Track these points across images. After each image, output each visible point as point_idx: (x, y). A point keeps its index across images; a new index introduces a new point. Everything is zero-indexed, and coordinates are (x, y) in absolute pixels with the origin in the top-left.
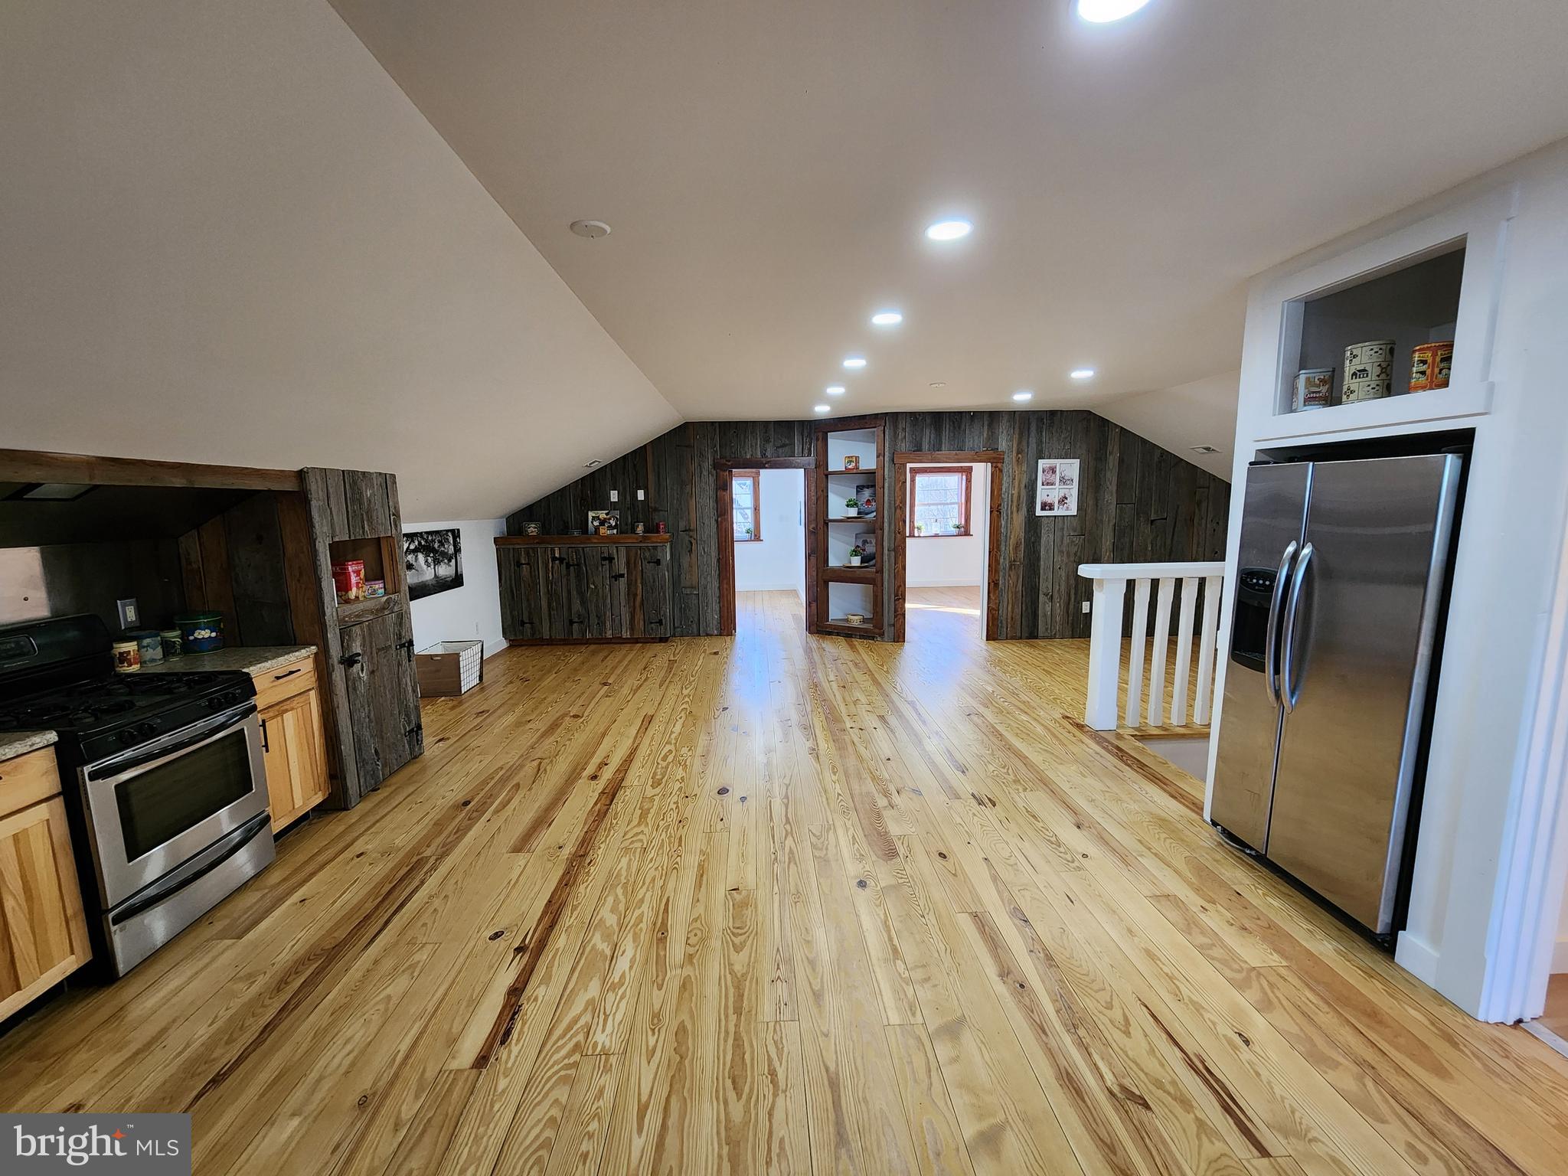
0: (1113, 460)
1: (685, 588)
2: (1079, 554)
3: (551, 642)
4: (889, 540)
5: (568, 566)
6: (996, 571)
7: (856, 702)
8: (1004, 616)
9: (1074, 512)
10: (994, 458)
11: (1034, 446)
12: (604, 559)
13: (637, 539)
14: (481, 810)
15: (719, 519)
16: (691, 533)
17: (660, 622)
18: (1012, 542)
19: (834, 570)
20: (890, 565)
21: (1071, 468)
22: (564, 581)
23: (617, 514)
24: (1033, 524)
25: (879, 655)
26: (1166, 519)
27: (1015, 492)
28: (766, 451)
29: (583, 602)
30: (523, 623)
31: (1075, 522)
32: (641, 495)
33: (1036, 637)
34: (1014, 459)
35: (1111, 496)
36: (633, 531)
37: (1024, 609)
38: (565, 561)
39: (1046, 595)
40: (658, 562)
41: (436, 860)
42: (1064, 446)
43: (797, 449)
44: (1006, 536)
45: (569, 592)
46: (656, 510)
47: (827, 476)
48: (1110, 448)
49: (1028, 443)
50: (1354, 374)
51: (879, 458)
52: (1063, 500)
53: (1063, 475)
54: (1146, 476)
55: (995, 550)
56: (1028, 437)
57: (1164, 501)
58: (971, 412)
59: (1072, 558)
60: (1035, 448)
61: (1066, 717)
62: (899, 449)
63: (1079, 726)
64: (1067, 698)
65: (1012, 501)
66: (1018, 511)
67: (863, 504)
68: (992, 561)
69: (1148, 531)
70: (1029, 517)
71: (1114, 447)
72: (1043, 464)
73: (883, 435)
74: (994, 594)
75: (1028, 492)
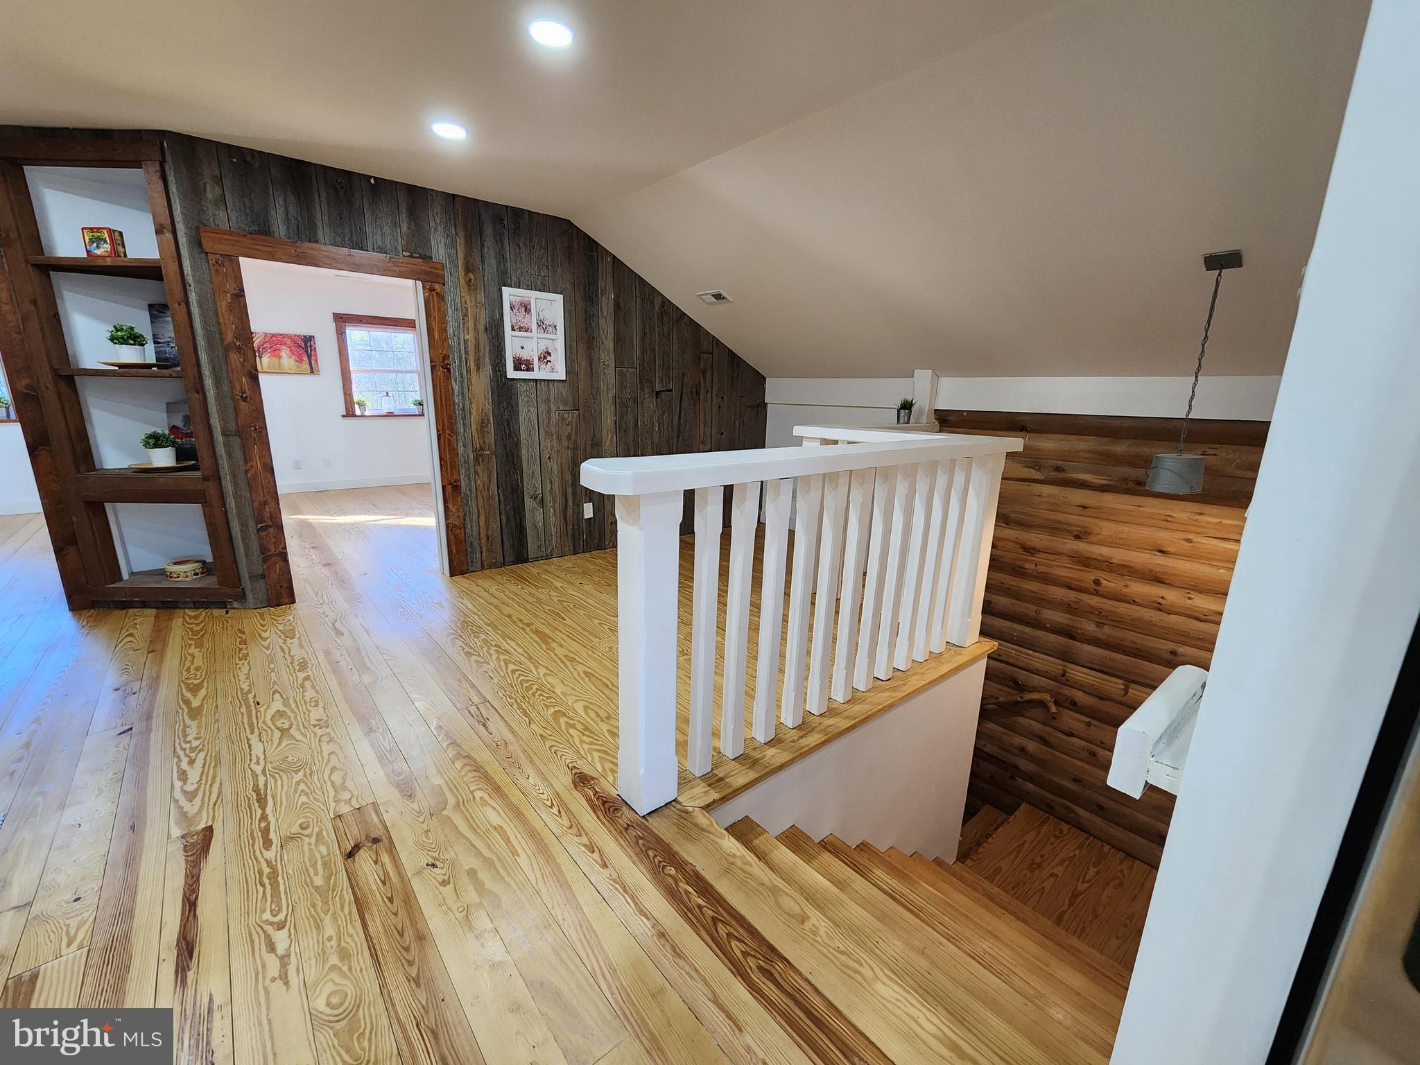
0: (606, 304)
2: (573, 435)
6: (451, 465)
8: (475, 534)
9: (562, 375)
10: (427, 273)
11: (493, 261)
18: (474, 419)
19: (114, 478)
20: (233, 465)
21: (552, 306)
24: (504, 390)
26: (671, 390)
27: (470, 337)
31: (564, 391)
33: (526, 560)
34: (462, 281)
35: (609, 355)
39: (534, 498)
42: (539, 271)
44: (464, 409)
47: (46, 269)
48: (601, 284)
49: (483, 255)
51: (163, 237)
52: (545, 356)
53: (541, 317)
54: (648, 331)
55: (447, 431)
56: (482, 247)
57: (669, 367)
58: (371, 177)
59: (565, 444)
60: (495, 266)
61: (582, 780)
62: (211, 219)
63: (609, 807)
64: (579, 707)
65: (467, 352)
66: (478, 369)
67: (169, 342)
68: (445, 450)
69: (653, 405)
70: (497, 379)
71: (606, 283)
72: (510, 294)
73: (160, 183)
74: (454, 503)
75: (491, 340)
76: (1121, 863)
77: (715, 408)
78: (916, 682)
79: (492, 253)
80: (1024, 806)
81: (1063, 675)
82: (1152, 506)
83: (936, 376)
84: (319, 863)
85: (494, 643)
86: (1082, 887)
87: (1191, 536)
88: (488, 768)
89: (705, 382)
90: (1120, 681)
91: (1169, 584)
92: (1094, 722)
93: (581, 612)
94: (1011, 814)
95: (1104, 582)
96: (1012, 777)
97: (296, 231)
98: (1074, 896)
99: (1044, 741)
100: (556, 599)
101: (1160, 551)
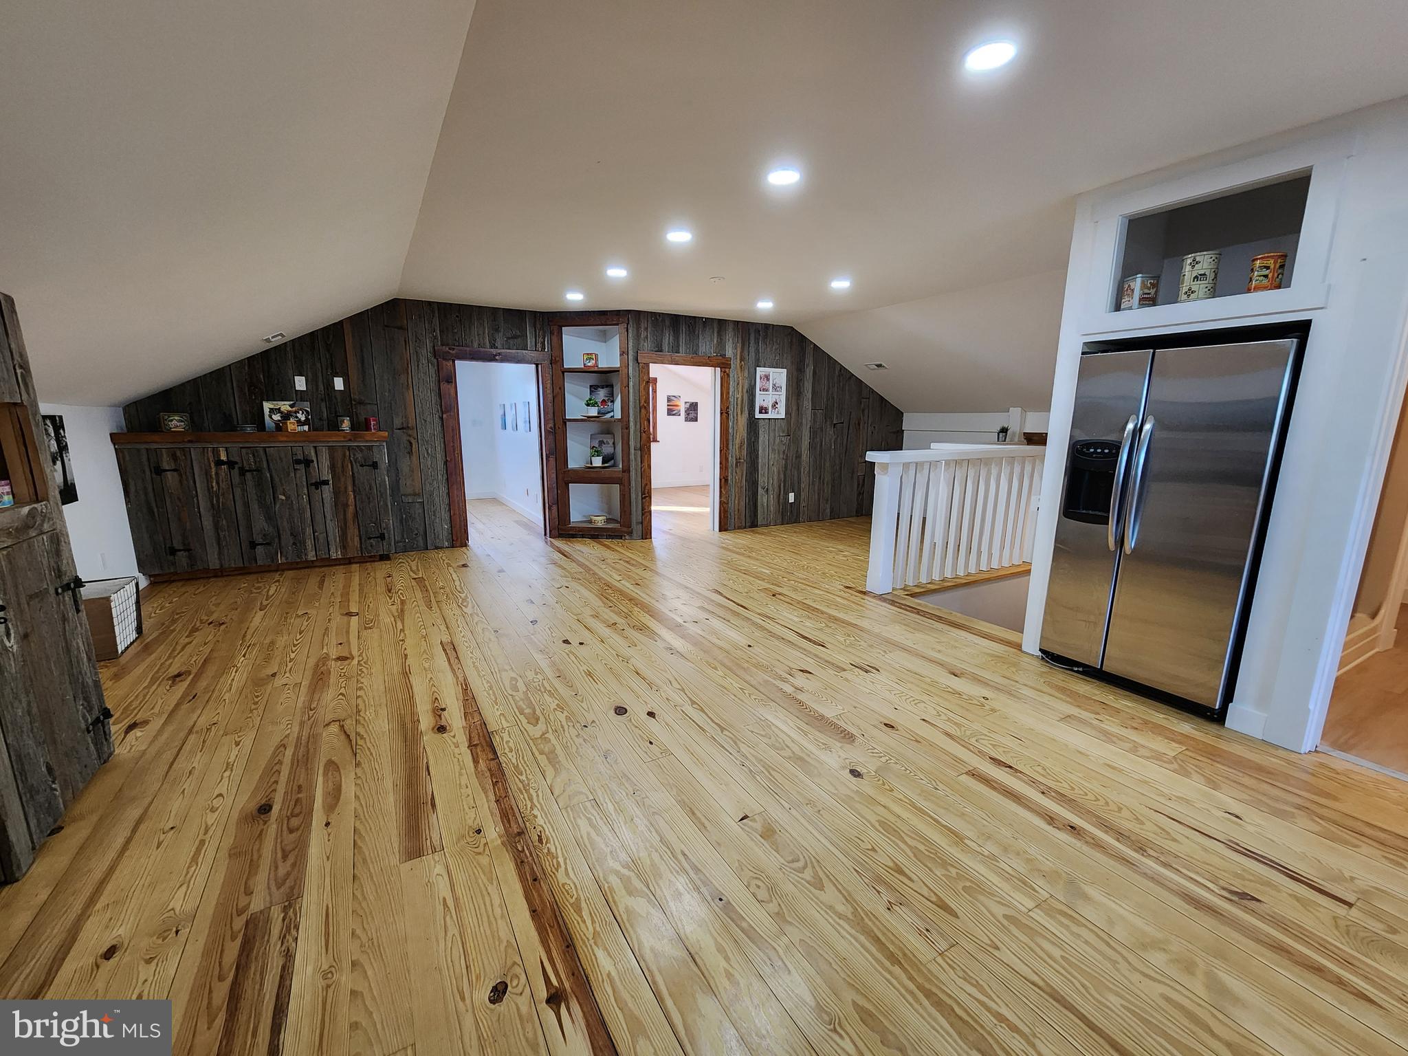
0: (809, 371)
1: (406, 495)
2: (786, 451)
3: (221, 573)
4: (635, 439)
5: (243, 472)
6: (725, 467)
8: (732, 509)
9: (782, 415)
10: (723, 364)
11: (753, 354)
12: (298, 462)
13: (344, 437)
14: (300, 811)
15: (444, 416)
16: (410, 432)
17: (382, 537)
18: (738, 441)
19: (574, 471)
20: (636, 465)
21: (780, 376)
22: (238, 492)
23: (307, 406)
24: (753, 424)
26: (843, 423)
27: (739, 396)
28: (495, 341)
29: (270, 518)
30: (173, 551)
31: (784, 424)
32: (339, 383)
33: (757, 526)
34: (738, 366)
35: (808, 402)
36: (335, 426)
37: (747, 501)
38: (236, 466)
39: (763, 488)
40: (375, 465)
41: (285, 910)
42: (776, 357)
43: (530, 342)
44: (733, 436)
45: (247, 505)
46: (361, 403)
47: (563, 373)
48: (807, 361)
49: (749, 352)
50: (1196, 277)
51: (623, 356)
52: (775, 405)
53: (775, 383)
54: (831, 386)
55: (725, 449)
56: (749, 347)
57: (842, 408)
58: (703, 318)
59: (781, 456)
60: (754, 356)
61: (847, 587)
62: (642, 348)
63: (865, 593)
64: (832, 572)
65: (737, 404)
66: (742, 413)
68: (723, 459)
69: (832, 432)
70: (750, 419)
71: (809, 361)
72: (760, 371)
73: (626, 331)
74: (725, 489)
75: (749, 397)
77: (870, 433)
83: (1024, 411)
89: (864, 416)
93: (809, 546)
97: (671, 349)
100: (789, 541)
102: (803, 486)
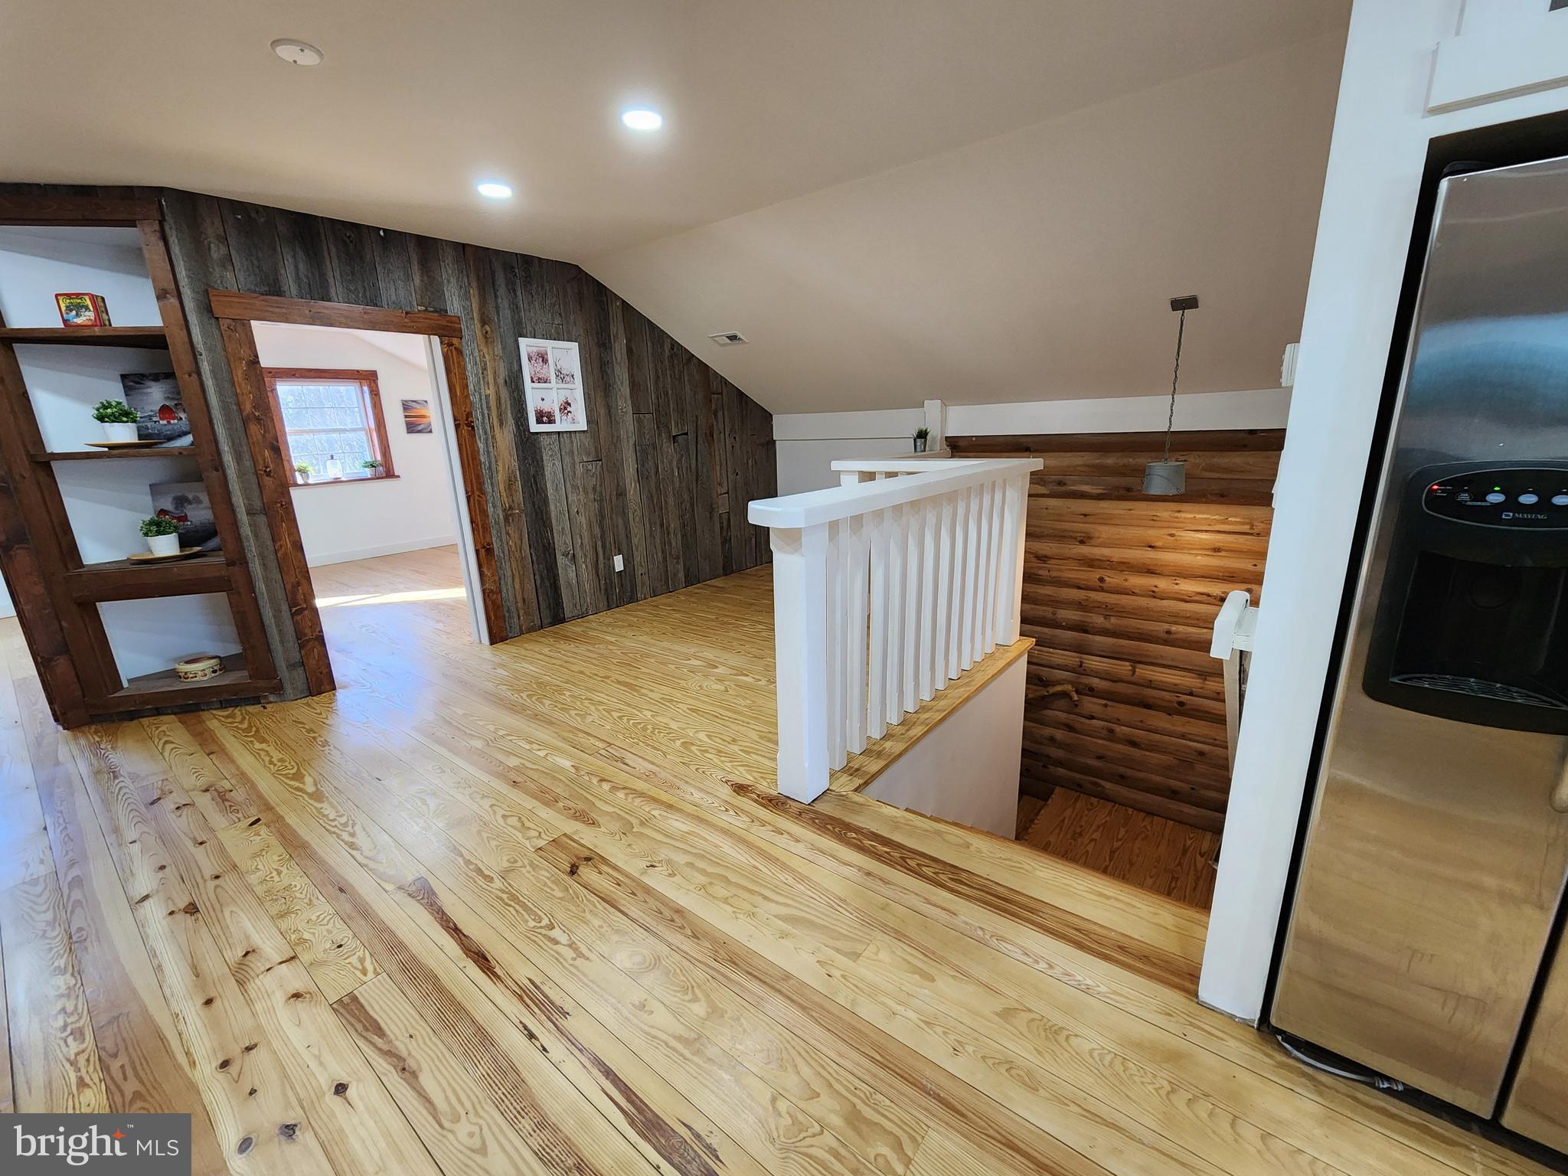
0: (619, 348)
2: (599, 487)
4: (245, 491)
6: (483, 527)
7: (242, 971)
8: (511, 600)
9: (582, 425)
10: (444, 328)
11: (507, 312)
18: (501, 477)
19: (103, 573)
20: (260, 546)
21: (567, 355)
24: (528, 445)
25: (283, 746)
26: (687, 434)
27: (491, 392)
31: (587, 441)
33: (563, 621)
34: (479, 333)
35: (626, 402)
37: (538, 582)
39: (565, 554)
42: (553, 319)
44: (490, 468)
48: (613, 329)
49: (497, 308)
51: (166, 301)
52: (565, 407)
53: (559, 367)
54: (660, 374)
55: (477, 493)
56: (496, 297)
57: (683, 410)
58: (380, 229)
59: (591, 496)
60: (509, 317)
61: (740, 789)
62: (219, 282)
63: (777, 803)
64: (702, 736)
65: (489, 408)
66: (501, 425)
67: (151, 416)
68: (475, 511)
69: (671, 450)
70: (520, 435)
71: (617, 328)
72: (527, 345)
73: (161, 244)
74: (489, 569)
75: (511, 393)
76: (1143, 820)
77: (729, 447)
78: (980, 678)
79: (506, 304)
80: (1058, 790)
81: (1081, 666)
82: (1141, 509)
83: (944, 405)
84: (549, 883)
85: (583, 697)
86: (1116, 844)
87: (1173, 531)
88: (649, 793)
89: (717, 424)
90: (1127, 663)
91: (1159, 574)
92: (1109, 703)
93: (653, 660)
94: (1047, 800)
95: (1107, 579)
96: (1044, 766)
97: (308, 289)
98: (1112, 852)
99: (1070, 728)
100: (619, 652)
101: (1150, 547)
102: (635, 541)
